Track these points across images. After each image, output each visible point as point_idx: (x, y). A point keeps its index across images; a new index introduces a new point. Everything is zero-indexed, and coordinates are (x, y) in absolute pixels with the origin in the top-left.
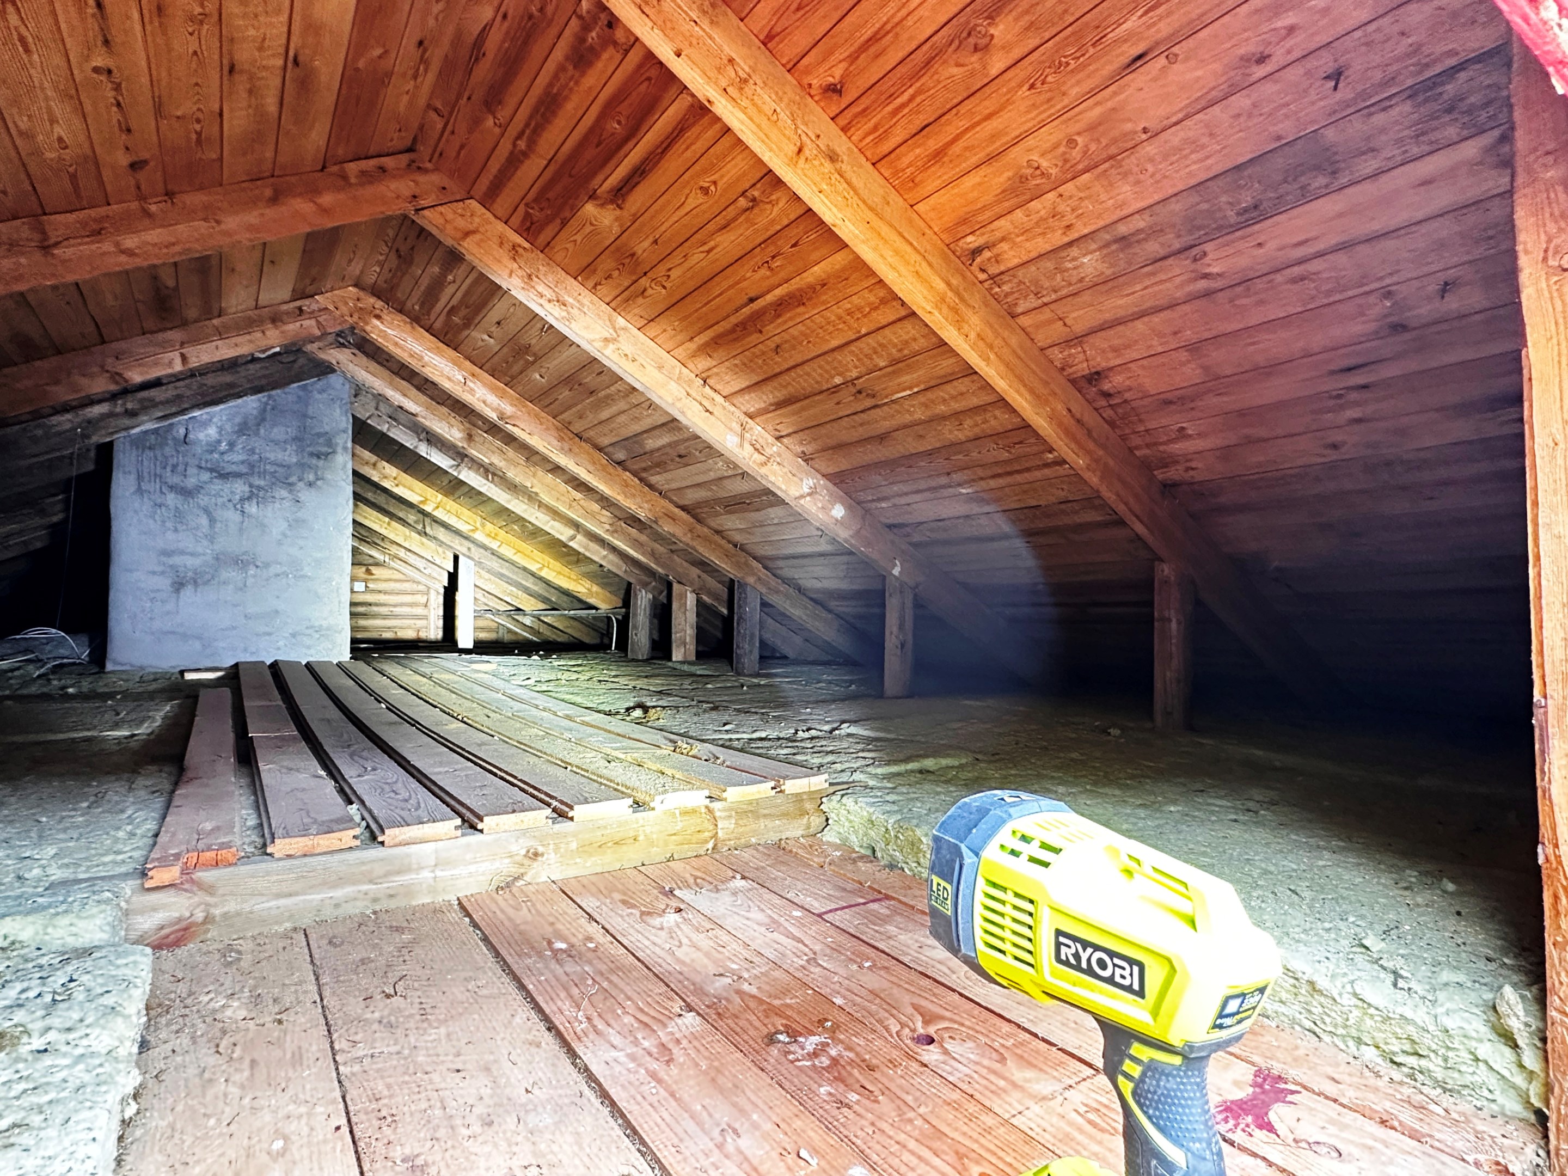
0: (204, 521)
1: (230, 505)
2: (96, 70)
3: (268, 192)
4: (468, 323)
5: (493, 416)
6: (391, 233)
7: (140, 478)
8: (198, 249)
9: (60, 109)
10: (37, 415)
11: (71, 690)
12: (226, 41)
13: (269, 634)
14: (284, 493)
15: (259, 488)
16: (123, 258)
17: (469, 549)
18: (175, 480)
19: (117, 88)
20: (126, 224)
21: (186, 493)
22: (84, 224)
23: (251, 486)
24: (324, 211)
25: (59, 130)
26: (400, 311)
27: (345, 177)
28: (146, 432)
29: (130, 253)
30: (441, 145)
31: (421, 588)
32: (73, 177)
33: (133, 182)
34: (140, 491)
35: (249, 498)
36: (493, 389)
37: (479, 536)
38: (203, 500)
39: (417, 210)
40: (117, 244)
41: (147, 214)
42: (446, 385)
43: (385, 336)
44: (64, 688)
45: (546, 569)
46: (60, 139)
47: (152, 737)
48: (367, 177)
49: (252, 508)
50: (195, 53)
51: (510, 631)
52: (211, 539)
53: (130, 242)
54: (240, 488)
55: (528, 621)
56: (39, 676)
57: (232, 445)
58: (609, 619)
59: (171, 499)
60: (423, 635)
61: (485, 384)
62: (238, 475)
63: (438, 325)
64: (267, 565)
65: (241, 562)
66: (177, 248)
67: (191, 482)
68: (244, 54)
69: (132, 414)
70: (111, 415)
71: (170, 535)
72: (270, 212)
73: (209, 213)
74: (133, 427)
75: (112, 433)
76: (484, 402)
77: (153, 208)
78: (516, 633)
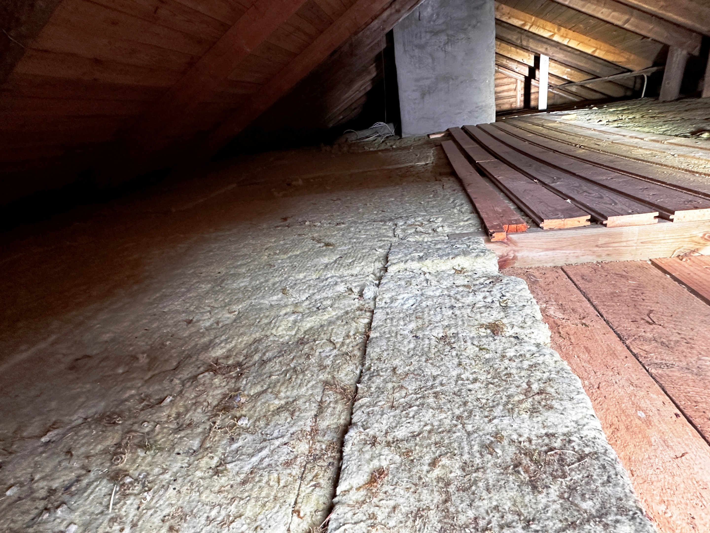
0: (430, 60)
1: (439, 49)
7: (404, 45)
10: (367, 24)
11: (394, 147)
13: (460, 113)
14: (462, 36)
15: (452, 36)
17: (546, 49)
18: (416, 42)
21: (422, 47)
23: (448, 35)
28: (404, 20)
31: (513, 80)
34: (405, 51)
35: (447, 43)
37: (556, 38)
38: (429, 49)
44: (391, 146)
45: (598, 51)
47: (434, 164)
49: (449, 48)
52: (434, 69)
54: (443, 38)
56: (383, 142)
57: (438, 15)
58: (642, 78)
59: (417, 52)
60: (514, 106)
62: (442, 31)
64: (457, 78)
65: (447, 78)
67: (423, 41)
69: (398, 11)
70: (391, 15)
71: (418, 71)
74: (399, 19)
75: (393, 24)
78: (565, 98)
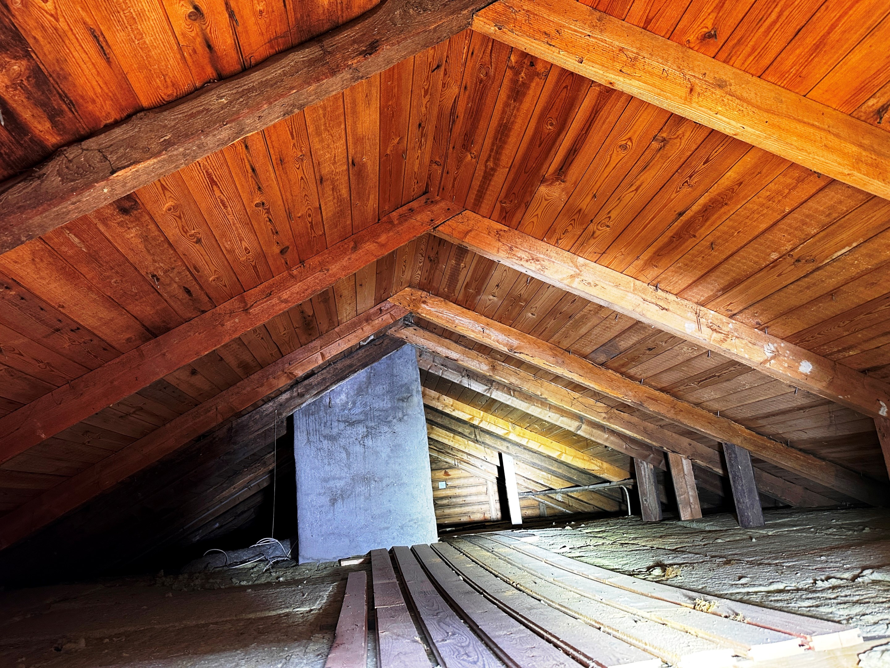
0: (344, 455)
1: (357, 442)
2: (257, 205)
3: (352, 244)
4: (478, 292)
5: (505, 349)
6: (423, 247)
7: (308, 433)
8: (319, 289)
9: (244, 232)
10: (256, 406)
11: (281, 579)
12: (317, 165)
13: (387, 528)
14: (386, 429)
15: (372, 428)
16: (283, 305)
17: (507, 447)
18: (327, 432)
19: (268, 212)
20: (282, 285)
21: (332, 438)
22: (263, 291)
23: (367, 427)
24: (382, 246)
25: (245, 244)
26: (437, 295)
27: (391, 222)
28: (309, 405)
29: (286, 301)
30: (442, 183)
31: (482, 481)
32: (255, 267)
33: (283, 261)
34: (309, 442)
35: (367, 436)
36: (502, 331)
37: (512, 437)
38: (342, 441)
39: (434, 228)
40: (280, 298)
41: (293, 276)
42: (472, 335)
43: (430, 313)
44: (278, 578)
45: (564, 455)
46: (246, 249)
47: (321, 611)
48: (403, 218)
49: (369, 442)
50: (302, 178)
51: (548, 507)
52: (349, 466)
53: (285, 295)
54: (361, 430)
55: (559, 497)
56: (266, 571)
57: (354, 403)
58: (622, 489)
59: (325, 444)
60: (488, 516)
61: (496, 329)
62: (359, 422)
63: (460, 297)
64: (381, 480)
65: (366, 479)
66: (309, 291)
67: (335, 431)
68: (326, 169)
69: (301, 395)
70: (291, 398)
71: (327, 468)
72: (354, 256)
73: (322, 266)
74: (302, 404)
75: (292, 409)
76: (498, 342)
77: (295, 272)
78: (553, 508)
